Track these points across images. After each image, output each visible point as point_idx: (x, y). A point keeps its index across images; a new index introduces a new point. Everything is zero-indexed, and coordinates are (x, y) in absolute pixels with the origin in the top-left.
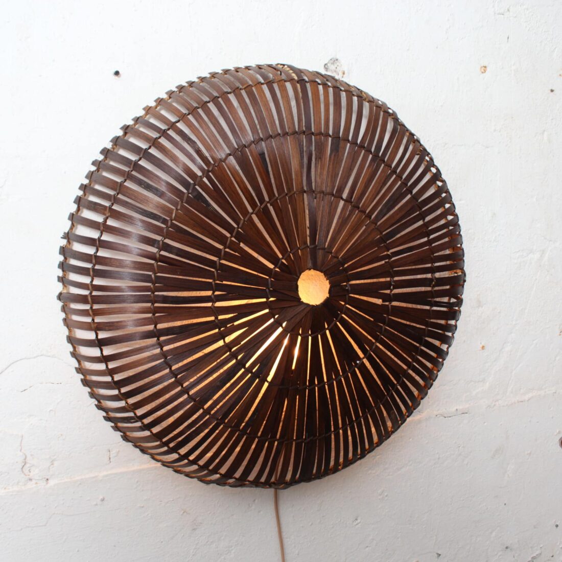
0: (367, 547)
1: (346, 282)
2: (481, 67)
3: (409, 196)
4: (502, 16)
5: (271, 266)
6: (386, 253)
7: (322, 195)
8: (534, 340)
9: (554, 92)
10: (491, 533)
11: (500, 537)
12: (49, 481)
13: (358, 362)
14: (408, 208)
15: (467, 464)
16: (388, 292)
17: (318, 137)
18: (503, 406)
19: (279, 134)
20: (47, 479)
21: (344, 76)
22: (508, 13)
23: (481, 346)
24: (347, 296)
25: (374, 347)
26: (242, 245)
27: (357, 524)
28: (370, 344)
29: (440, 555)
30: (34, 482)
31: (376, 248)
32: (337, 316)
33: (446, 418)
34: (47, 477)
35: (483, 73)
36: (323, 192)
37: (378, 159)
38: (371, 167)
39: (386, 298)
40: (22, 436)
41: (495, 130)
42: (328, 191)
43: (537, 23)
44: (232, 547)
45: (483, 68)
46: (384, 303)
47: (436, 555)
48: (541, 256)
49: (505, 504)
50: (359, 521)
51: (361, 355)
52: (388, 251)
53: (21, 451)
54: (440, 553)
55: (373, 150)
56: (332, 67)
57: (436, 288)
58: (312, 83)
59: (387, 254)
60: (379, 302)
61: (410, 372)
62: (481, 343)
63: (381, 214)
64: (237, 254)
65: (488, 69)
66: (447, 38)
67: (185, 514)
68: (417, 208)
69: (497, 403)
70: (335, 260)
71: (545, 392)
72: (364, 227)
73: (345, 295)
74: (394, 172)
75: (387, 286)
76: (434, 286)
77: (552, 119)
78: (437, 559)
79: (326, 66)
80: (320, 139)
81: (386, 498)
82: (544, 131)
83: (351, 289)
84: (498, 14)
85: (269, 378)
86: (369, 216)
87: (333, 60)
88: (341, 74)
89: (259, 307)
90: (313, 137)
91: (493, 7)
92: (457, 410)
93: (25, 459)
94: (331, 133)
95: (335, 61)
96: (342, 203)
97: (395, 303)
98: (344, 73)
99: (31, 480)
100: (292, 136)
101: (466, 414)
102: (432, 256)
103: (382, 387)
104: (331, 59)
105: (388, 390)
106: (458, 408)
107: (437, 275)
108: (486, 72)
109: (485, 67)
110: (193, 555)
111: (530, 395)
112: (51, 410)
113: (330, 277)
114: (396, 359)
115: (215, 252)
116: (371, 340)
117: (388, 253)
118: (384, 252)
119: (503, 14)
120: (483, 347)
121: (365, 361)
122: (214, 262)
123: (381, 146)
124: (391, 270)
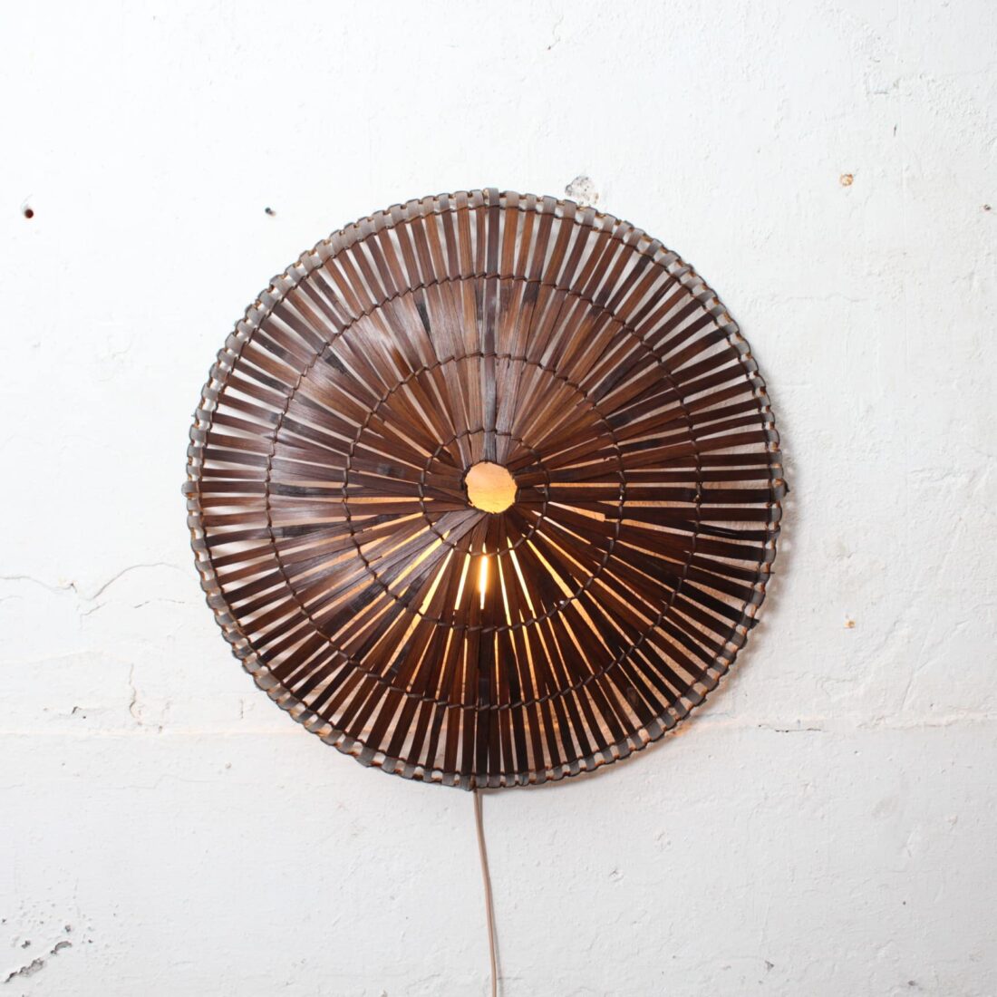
0: (635, 922)
1: (545, 484)
2: (843, 177)
3: (656, 364)
4: (883, 95)
5: (427, 454)
6: (611, 446)
7: (507, 359)
8: (957, 624)
9: (991, 210)
10: (878, 948)
11: (897, 961)
12: (163, 730)
13: (562, 602)
14: (653, 382)
15: (823, 817)
16: (616, 503)
17: (506, 281)
18: (894, 729)
19: (448, 279)
20: (161, 727)
21: (598, 201)
22: (895, 90)
23: (848, 621)
24: (545, 504)
25: (589, 583)
26: (387, 424)
27: (616, 881)
28: (584, 577)
29: (772, 966)
30: (143, 728)
31: (596, 438)
32: (527, 531)
33: (780, 733)
34: (160, 724)
35: (846, 185)
36: (509, 356)
37: (601, 311)
38: (590, 322)
39: (610, 512)
40: (133, 666)
41: (870, 274)
42: (516, 355)
43: (953, 101)
44: (410, 872)
45: (847, 178)
46: (608, 520)
47: (766, 966)
48: (970, 481)
49: (904, 903)
50: (620, 875)
51: (568, 593)
52: (616, 443)
53: (130, 683)
54: (772, 963)
55: (594, 298)
56: (579, 190)
57: (704, 506)
58: (510, 210)
59: (614, 448)
60: (600, 517)
61: (658, 630)
62: (847, 617)
63: (607, 388)
64: (379, 435)
65: (856, 179)
66: (778, 137)
67: (342, 809)
68: (668, 382)
69: (882, 722)
70: (526, 451)
71: (986, 716)
72: (575, 407)
73: (542, 502)
74: (630, 328)
75: (613, 494)
76: (699, 502)
77: (989, 254)
78: (766, 972)
79: (569, 189)
80: (509, 285)
81: (668, 847)
82: (973, 273)
83: (549, 495)
84: (876, 93)
85: (423, 610)
86: (584, 391)
87: (580, 179)
88: (592, 198)
89: (411, 508)
90: (498, 281)
91: (865, 82)
92: (799, 722)
93: (135, 695)
94: (527, 275)
95: (583, 180)
96: (540, 371)
97: (626, 522)
98: (597, 197)
99: (140, 724)
100: (466, 281)
101: (818, 732)
102: (696, 457)
103: (605, 646)
104: (577, 179)
105: (618, 654)
106: (802, 718)
107: (707, 485)
108: (853, 183)
109: (851, 176)
110: (353, 873)
111: (953, 717)
112: (169, 636)
113: (515, 475)
114: (629, 606)
115: (349, 431)
116: (585, 573)
117: (615, 446)
118: (609, 444)
119: (885, 93)
120: (851, 624)
121: (576, 603)
122: (347, 445)
123: (609, 294)
124: (621, 473)
